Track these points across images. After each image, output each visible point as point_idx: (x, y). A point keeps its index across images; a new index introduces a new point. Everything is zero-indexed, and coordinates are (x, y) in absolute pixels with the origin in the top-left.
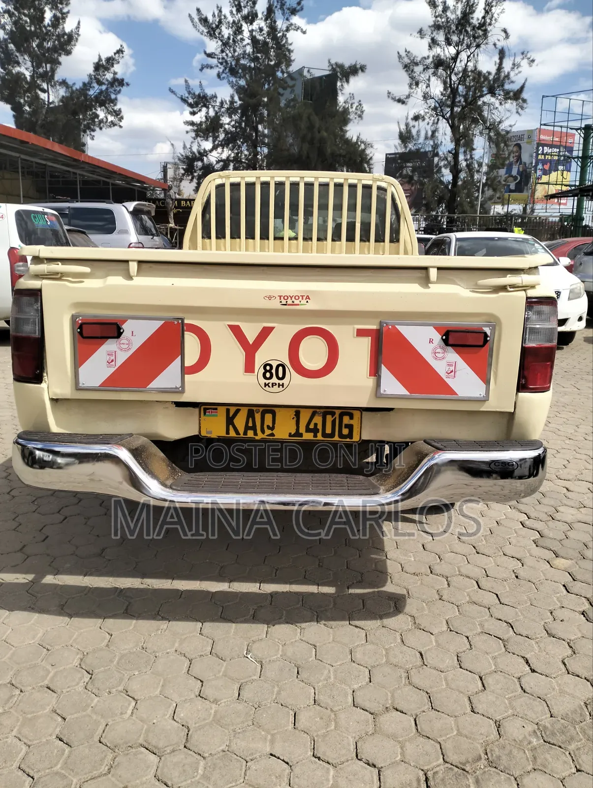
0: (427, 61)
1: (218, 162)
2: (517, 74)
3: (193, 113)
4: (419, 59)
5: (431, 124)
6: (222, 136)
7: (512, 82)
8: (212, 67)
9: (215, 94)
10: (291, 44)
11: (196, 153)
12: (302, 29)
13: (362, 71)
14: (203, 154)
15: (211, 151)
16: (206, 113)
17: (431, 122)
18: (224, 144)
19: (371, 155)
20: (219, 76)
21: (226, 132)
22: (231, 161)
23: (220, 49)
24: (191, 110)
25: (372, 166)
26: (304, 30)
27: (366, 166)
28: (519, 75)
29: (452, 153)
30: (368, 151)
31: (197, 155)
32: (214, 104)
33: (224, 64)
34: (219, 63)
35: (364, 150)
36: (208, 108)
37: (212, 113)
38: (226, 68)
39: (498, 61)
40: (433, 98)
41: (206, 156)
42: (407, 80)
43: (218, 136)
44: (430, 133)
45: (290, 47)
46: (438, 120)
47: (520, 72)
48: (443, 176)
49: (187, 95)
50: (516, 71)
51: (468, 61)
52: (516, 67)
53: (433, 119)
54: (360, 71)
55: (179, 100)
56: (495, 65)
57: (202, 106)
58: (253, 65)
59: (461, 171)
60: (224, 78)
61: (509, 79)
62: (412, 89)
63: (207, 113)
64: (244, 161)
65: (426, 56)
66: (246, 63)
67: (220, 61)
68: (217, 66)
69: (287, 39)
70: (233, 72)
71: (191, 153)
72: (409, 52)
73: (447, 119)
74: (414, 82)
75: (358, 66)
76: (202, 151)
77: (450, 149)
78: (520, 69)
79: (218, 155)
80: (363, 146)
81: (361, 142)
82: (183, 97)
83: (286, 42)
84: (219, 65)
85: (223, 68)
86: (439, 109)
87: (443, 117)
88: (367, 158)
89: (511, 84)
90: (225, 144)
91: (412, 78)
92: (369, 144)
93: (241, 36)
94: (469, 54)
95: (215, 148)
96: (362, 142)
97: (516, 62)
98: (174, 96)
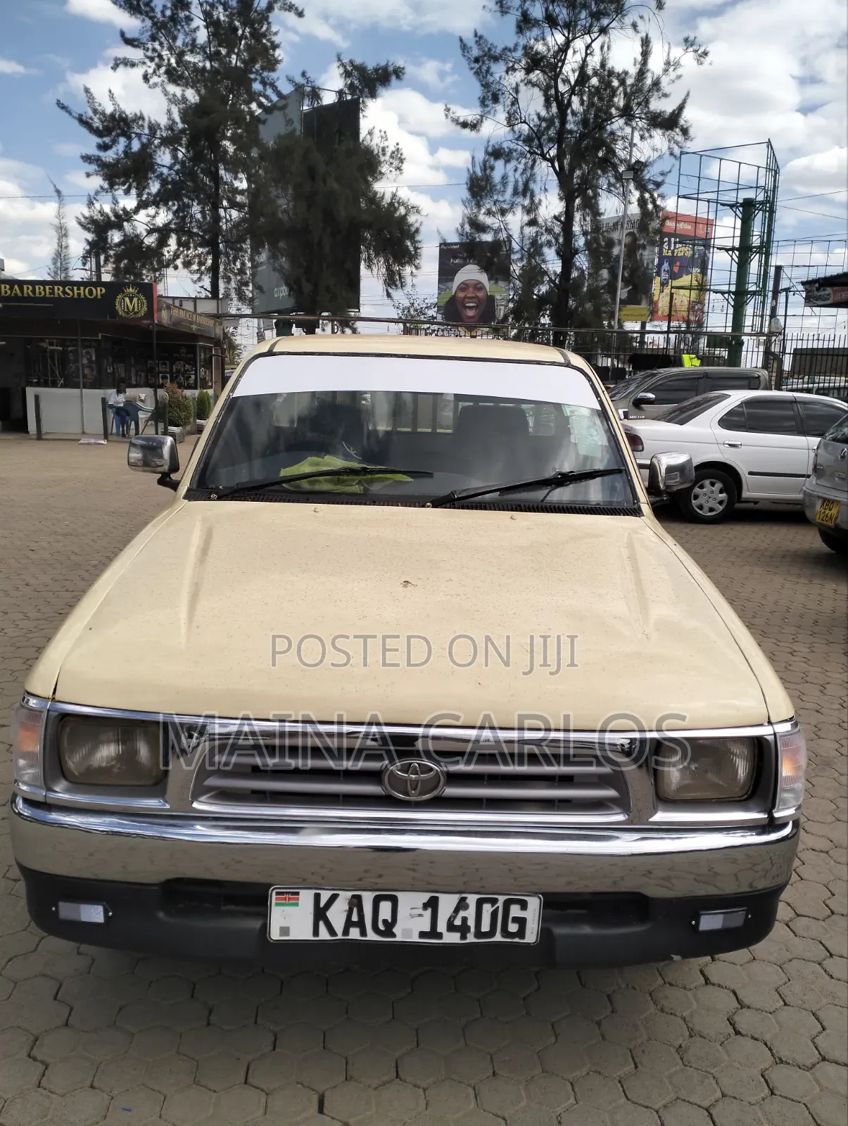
0: (514, 54)
1: (150, 232)
2: (673, 81)
3: (104, 147)
4: (499, 50)
5: (520, 171)
6: (155, 187)
7: (665, 95)
8: (133, 65)
9: (141, 113)
10: (276, 34)
11: (111, 215)
12: (296, 9)
13: (398, 77)
14: (124, 217)
15: (136, 211)
16: (126, 147)
17: (521, 167)
18: (159, 200)
19: (417, 225)
20: (146, 78)
21: (164, 182)
22: (172, 230)
23: (149, 33)
24: (99, 140)
25: (419, 245)
26: (300, 10)
27: (409, 243)
28: (677, 82)
29: (560, 221)
30: (412, 219)
31: (113, 219)
32: (138, 131)
33: (157, 60)
34: (147, 57)
35: (404, 217)
36: (129, 138)
37: (136, 146)
38: (159, 66)
39: (639, 58)
40: (525, 122)
41: (128, 221)
42: (477, 91)
43: (147, 186)
44: (521, 187)
45: (275, 38)
46: (534, 161)
47: (679, 77)
48: (544, 261)
49: (90, 113)
50: (672, 75)
51: (587, 55)
52: (672, 68)
53: (523, 161)
54: (394, 77)
55: (76, 123)
56: (635, 65)
57: (118, 135)
58: (208, 65)
59: (576, 252)
60: (155, 85)
61: (658, 90)
62: (487, 106)
63: (129, 146)
64: (195, 230)
65: (511, 45)
66: (196, 60)
67: (149, 54)
68: (144, 63)
69: (269, 24)
70: (173, 76)
71: (102, 215)
72: (481, 37)
73: (551, 161)
74: (489, 94)
75: (391, 69)
76: (121, 212)
77: (557, 214)
78: (679, 72)
79: (149, 219)
80: (402, 211)
81: (398, 203)
82: (84, 118)
83: (268, 29)
84: (147, 61)
85: (153, 65)
86: (536, 142)
87: (544, 158)
88: (409, 231)
89: (663, 99)
90: (161, 201)
91: (486, 86)
92: (412, 207)
93: (187, 13)
94: (589, 41)
95: (142, 205)
96: (401, 203)
97: (672, 59)
98: (66, 115)
